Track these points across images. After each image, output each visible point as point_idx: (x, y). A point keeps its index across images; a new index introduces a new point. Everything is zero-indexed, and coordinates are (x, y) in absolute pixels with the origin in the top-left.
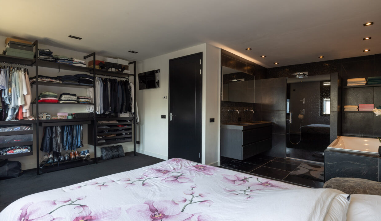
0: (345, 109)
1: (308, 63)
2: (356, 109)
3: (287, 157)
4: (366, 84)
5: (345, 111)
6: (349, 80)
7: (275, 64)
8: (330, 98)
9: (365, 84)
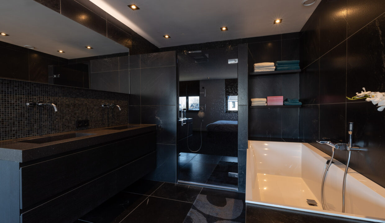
0: (253, 103)
1: (209, 43)
2: (265, 102)
3: (179, 181)
4: (276, 69)
5: (252, 105)
6: (256, 65)
7: (164, 36)
8: (237, 95)
9: (274, 70)
